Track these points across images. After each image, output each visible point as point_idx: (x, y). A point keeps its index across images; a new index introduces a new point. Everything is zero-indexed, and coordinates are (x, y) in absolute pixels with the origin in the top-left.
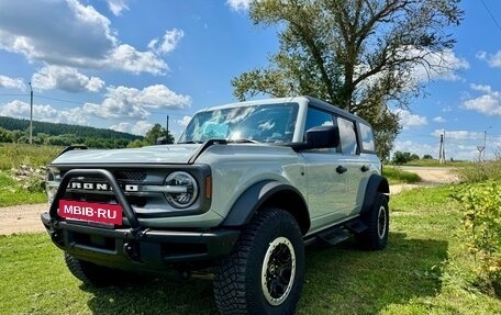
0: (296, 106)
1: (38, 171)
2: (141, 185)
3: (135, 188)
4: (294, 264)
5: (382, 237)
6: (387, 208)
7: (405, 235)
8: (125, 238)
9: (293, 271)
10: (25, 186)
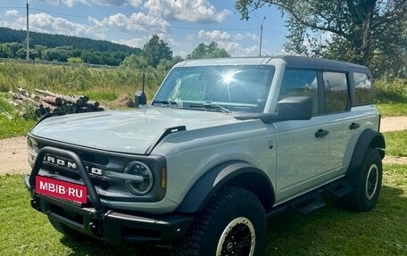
0: (272, 69)
1: (33, 96)
2: (104, 170)
3: (100, 172)
4: (253, 241)
5: (370, 197)
6: (380, 165)
7: (401, 191)
8: (91, 217)
9: (252, 248)
10: (22, 113)
